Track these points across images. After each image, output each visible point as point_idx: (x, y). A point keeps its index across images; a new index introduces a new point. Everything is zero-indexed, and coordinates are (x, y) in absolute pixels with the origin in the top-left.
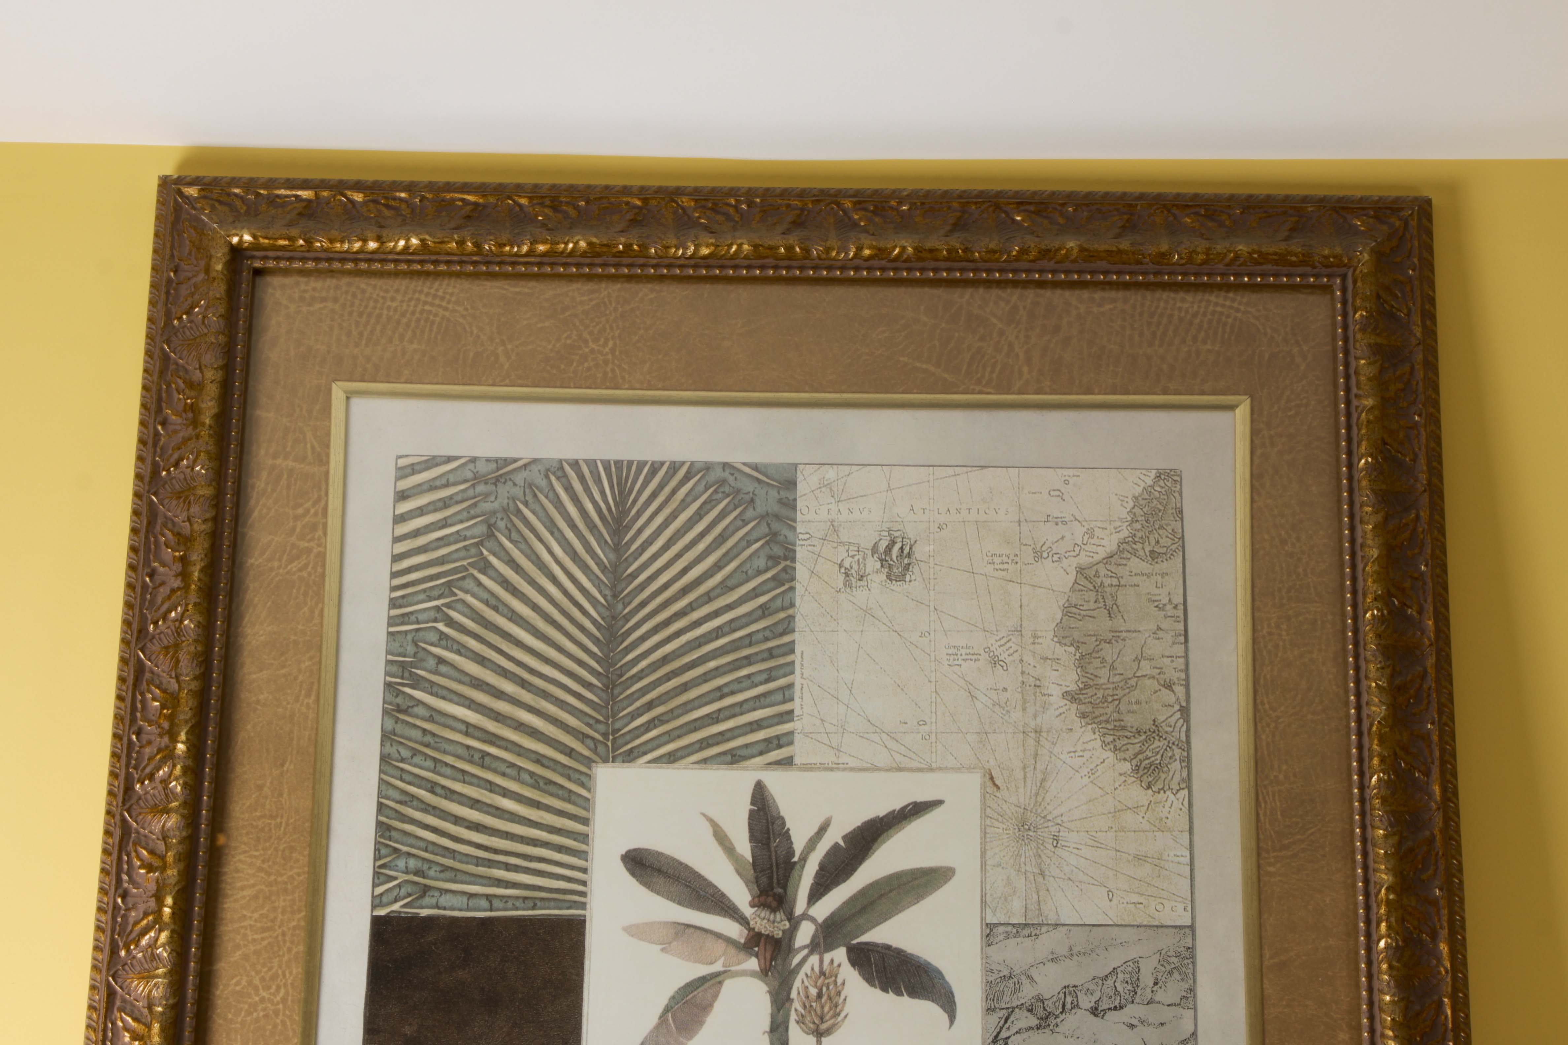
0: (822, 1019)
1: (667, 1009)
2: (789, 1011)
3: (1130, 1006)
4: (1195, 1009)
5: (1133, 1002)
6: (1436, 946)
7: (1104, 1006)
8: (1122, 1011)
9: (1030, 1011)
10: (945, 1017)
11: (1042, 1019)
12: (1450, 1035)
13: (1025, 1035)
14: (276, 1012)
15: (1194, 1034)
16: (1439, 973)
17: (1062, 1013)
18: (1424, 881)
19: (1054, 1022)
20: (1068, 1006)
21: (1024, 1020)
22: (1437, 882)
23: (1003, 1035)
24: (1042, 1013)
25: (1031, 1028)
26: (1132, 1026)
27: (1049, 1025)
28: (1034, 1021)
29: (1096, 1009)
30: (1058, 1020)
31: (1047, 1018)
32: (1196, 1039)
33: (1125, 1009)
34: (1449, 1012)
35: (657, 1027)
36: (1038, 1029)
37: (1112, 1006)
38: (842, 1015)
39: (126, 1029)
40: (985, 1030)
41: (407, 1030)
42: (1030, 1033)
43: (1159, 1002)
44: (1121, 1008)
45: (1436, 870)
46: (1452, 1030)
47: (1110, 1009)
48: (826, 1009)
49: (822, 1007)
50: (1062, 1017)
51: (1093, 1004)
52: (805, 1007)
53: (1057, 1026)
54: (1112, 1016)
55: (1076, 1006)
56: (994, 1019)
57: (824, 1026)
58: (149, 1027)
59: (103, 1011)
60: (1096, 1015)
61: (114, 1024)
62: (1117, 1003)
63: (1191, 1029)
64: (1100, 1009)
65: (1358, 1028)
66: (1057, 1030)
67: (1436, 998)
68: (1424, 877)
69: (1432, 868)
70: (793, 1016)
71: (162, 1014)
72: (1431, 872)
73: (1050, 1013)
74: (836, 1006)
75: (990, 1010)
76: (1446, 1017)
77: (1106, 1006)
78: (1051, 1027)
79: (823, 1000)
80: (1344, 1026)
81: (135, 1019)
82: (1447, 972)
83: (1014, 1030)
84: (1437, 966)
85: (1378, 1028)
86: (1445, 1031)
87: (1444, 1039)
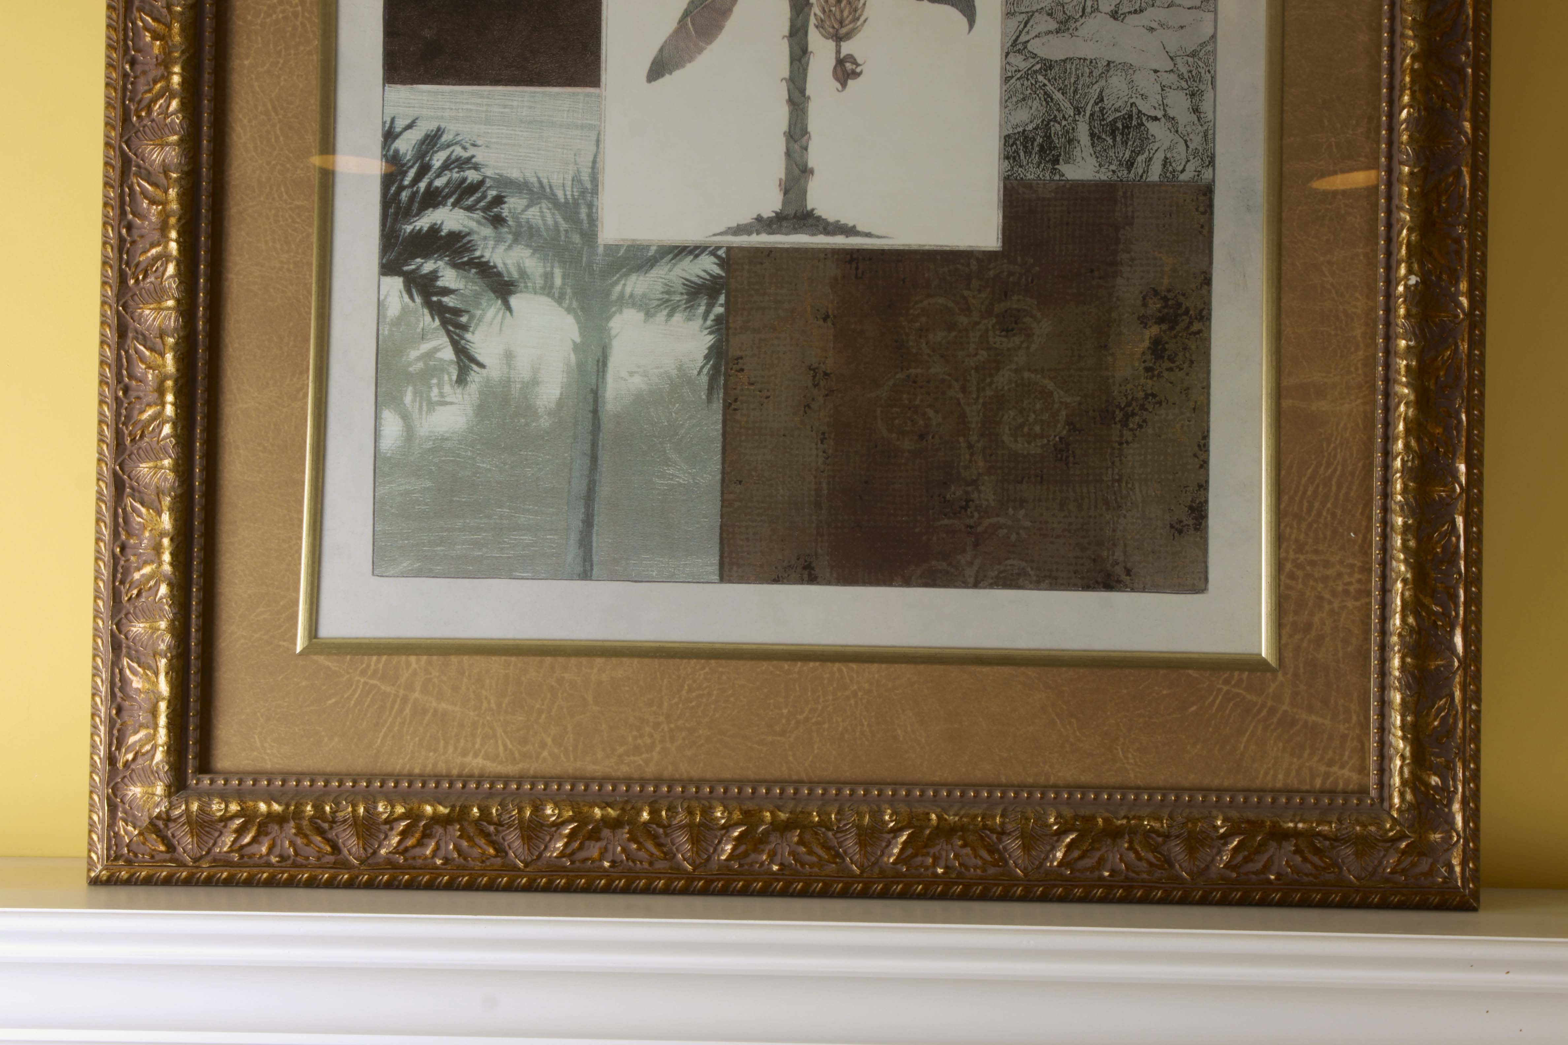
0: (841, 23)
1: (686, 14)
2: (809, 15)
3: (1150, 9)
4: (1215, 12)
5: (1153, 5)
7: (1124, 9)
8: (1142, 14)
9: (1050, 14)
10: (964, 21)
11: (1061, 22)
12: (1470, 34)
13: (1045, 39)
14: (296, 15)
15: (1214, 37)
17: (1081, 16)
19: (1074, 26)
20: (1088, 10)
21: (1043, 24)
23: (1023, 38)
24: (1061, 16)
25: (1050, 32)
26: (1152, 29)
27: (1068, 29)
28: (1053, 25)
29: (1116, 12)
30: (1078, 24)
31: (1067, 21)
32: (1215, 42)
33: (1145, 12)
34: (1470, 12)
35: (677, 32)
36: (1057, 32)
37: (1133, 9)
38: (862, 19)
39: (147, 28)
40: (1004, 34)
41: (427, 33)
42: (1050, 37)
43: (1180, 6)
44: (1141, 11)
46: (1472, 30)
47: (1130, 12)
48: (846, 13)
49: (842, 12)
50: (1082, 21)
51: (1113, 8)
52: (824, 12)
53: (1077, 29)
54: (1132, 19)
55: (1096, 10)
56: (1014, 24)
57: (843, 31)
58: (169, 27)
59: (122, 11)
60: (1116, 19)
61: (134, 23)
62: (1137, 7)
63: (1210, 32)
64: (1120, 12)
65: (1379, 29)
66: (1076, 33)
70: (813, 21)
71: (181, 13)
73: (1069, 17)
74: (856, 11)
75: (1009, 14)
76: (1467, 17)
77: (1127, 10)
78: (1071, 31)
79: (843, 5)
81: (154, 19)
83: (1033, 34)
85: (1398, 28)
86: (1466, 30)
87: (1464, 39)
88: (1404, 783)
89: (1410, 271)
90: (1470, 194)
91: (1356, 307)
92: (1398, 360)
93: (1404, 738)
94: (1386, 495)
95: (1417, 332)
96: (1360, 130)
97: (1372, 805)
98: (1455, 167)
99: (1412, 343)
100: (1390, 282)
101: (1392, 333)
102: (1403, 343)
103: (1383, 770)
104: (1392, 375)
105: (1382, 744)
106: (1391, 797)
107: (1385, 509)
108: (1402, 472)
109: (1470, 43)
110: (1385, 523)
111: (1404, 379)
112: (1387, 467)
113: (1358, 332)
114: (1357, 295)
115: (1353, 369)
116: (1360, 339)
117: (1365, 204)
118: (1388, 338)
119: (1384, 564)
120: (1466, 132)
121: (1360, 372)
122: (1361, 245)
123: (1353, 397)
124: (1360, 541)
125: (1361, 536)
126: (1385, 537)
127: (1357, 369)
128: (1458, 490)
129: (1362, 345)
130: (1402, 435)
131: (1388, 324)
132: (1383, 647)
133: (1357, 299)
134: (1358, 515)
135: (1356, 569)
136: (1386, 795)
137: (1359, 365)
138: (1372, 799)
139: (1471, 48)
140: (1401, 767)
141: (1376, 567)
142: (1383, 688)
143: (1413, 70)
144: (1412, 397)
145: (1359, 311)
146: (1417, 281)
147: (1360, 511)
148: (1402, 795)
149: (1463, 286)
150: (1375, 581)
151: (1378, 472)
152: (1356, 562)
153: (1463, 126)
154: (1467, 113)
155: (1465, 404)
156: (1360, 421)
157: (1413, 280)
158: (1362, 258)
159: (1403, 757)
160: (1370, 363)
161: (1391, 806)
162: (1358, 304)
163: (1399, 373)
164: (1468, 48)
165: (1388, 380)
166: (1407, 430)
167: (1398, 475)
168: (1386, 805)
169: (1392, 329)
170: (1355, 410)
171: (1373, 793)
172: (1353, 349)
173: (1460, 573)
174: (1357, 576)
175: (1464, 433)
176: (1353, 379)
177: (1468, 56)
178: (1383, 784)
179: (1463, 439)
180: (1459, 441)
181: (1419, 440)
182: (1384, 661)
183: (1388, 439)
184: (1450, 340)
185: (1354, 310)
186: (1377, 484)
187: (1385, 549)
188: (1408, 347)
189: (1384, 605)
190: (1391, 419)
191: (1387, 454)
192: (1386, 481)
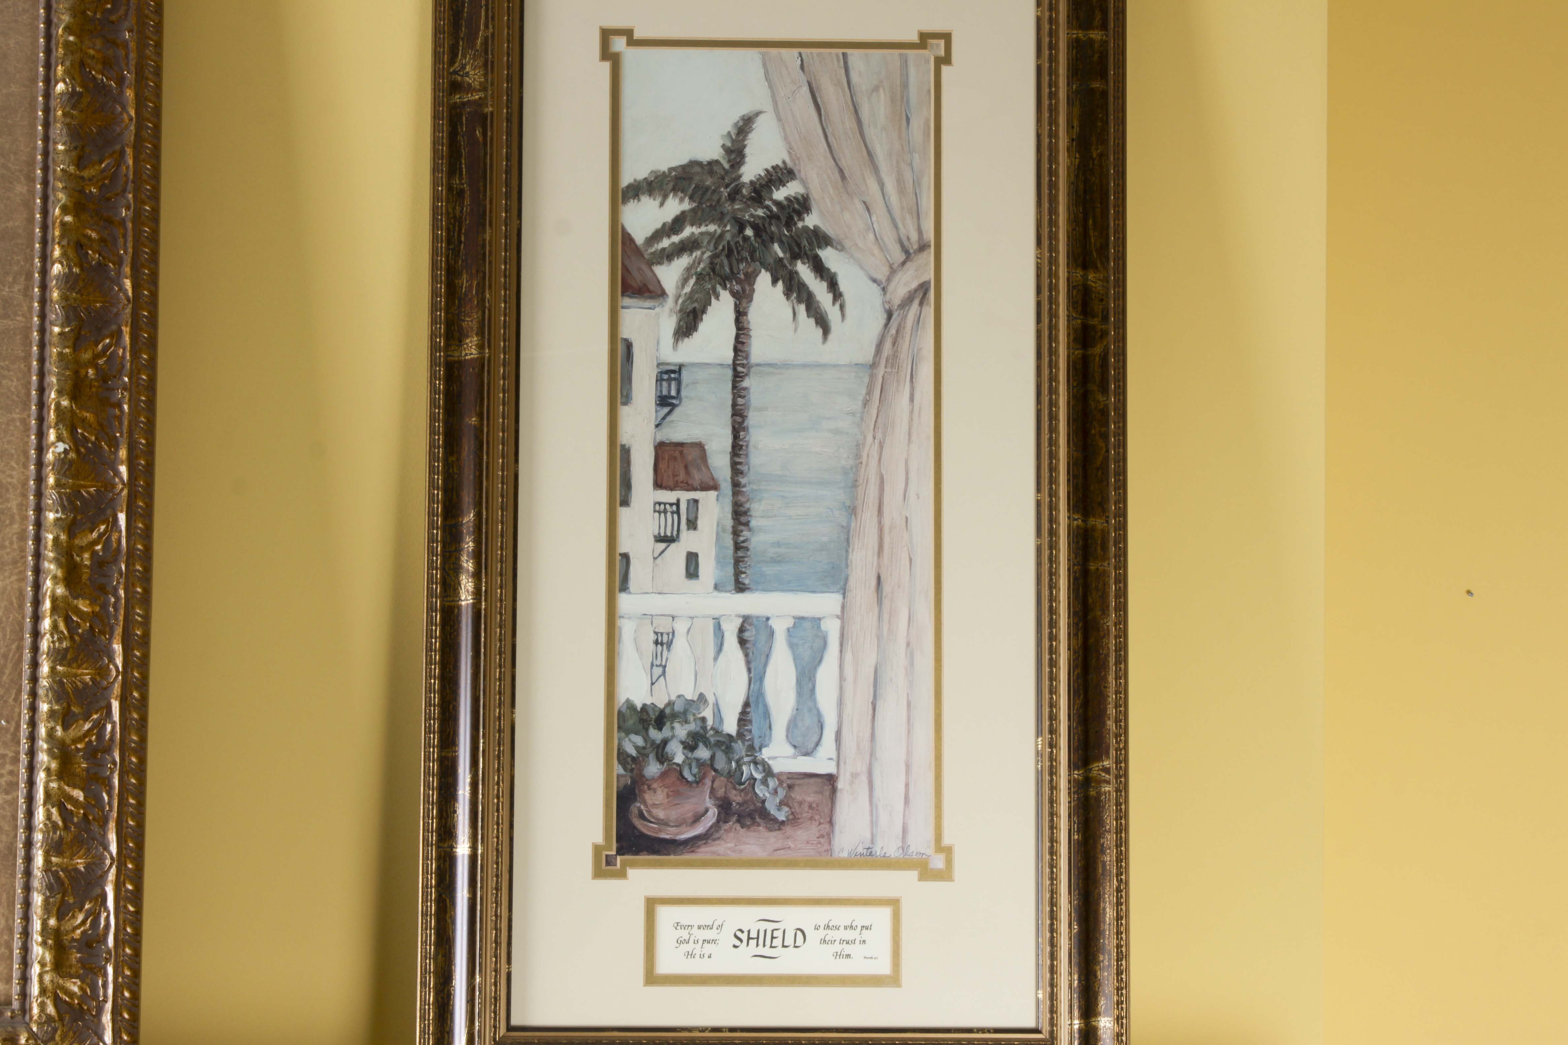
6: (121, 92)
12: (130, 186)
16: (122, 121)
18: (113, 22)
22: (127, 24)
34: (131, 162)
45: (128, 10)
46: (133, 182)
65: (33, 181)
67: (118, 147)
68: (113, 18)
69: (124, 8)
72: (122, 12)
76: (128, 168)
80: (22, 179)
82: (131, 119)
84: (121, 114)
85: (51, 178)
86: (127, 182)
87: (124, 191)
88: (43, 991)
89: (59, 438)
90: (131, 355)
91: (11, 477)
92: (47, 535)
93: (44, 944)
94: (34, 679)
95: (66, 503)
96: (16, 288)
97: (12, 1017)
98: (114, 327)
99: (59, 515)
100: (41, 450)
101: (43, 505)
102: (51, 516)
103: (25, 979)
104: (42, 551)
105: (26, 949)
106: (31, 1009)
107: (33, 694)
108: (48, 654)
109: (130, 196)
110: (33, 708)
111: (51, 555)
112: (35, 649)
113: (13, 505)
114: (13, 464)
115: (7, 543)
116: (15, 511)
117: (22, 366)
118: (39, 510)
119: (32, 753)
120: (126, 290)
121: (15, 546)
122: (17, 410)
123: (7, 574)
124: (12, 729)
125: (13, 724)
126: (33, 724)
127: (11, 543)
128: (114, 673)
129: (17, 517)
130: (48, 613)
131: (39, 495)
132: (29, 844)
133: (12, 468)
134: (11, 700)
135: (8, 760)
136: (27, 1007)
137: (15, 539)
138: (13, 1011)
139: (132, 201)
140: (41, 976)
141: (23, 757)
142: (27, 889)
143: (63, 224)
144: (59, 573)
145: (15, 481)
146: (65, 449)
147: (13, 696)
148: (42, 1006)
149: (123, 453)
150: (23, 771)
151: (27, 655)
152: (8, 752)
153: (124, 284)
154: (127, 270)
155: (122, 580)
156: (14, 600)
157: (61, 447)
158: (18, 424)
159: (43, 964)
160: (22, 537)
161: (31, 1018)
162: (14, 473)
163: (46, 548)
164: (128, 201)
165: (38, 555)
166: (54, 609)
167: (45, 656)
168: (27, 1017)
169: (43, 499)
170: (9, 588)
171: (16, 1005)
172: (8, 522)
173: (114, 763)
174: (9, 767)
175: (122, 612)
176: (8, 554)
177: (128, 208)
178: (24, 995)
179: (121, 618)
180: (117, 619)
181: (67, 620)
182: (29, 859)
183: (36, 618)
184: (109, 512)
185: (9, 480)
186: (26, 668)
187: (32, 738)
188: (57, 520)
189: (30, 799)
190: (40, 597)
191: (36, 634)
192: (35, 665)
